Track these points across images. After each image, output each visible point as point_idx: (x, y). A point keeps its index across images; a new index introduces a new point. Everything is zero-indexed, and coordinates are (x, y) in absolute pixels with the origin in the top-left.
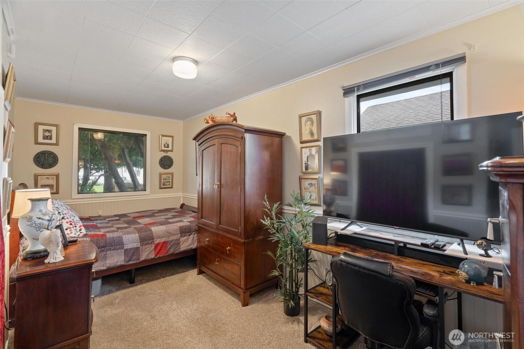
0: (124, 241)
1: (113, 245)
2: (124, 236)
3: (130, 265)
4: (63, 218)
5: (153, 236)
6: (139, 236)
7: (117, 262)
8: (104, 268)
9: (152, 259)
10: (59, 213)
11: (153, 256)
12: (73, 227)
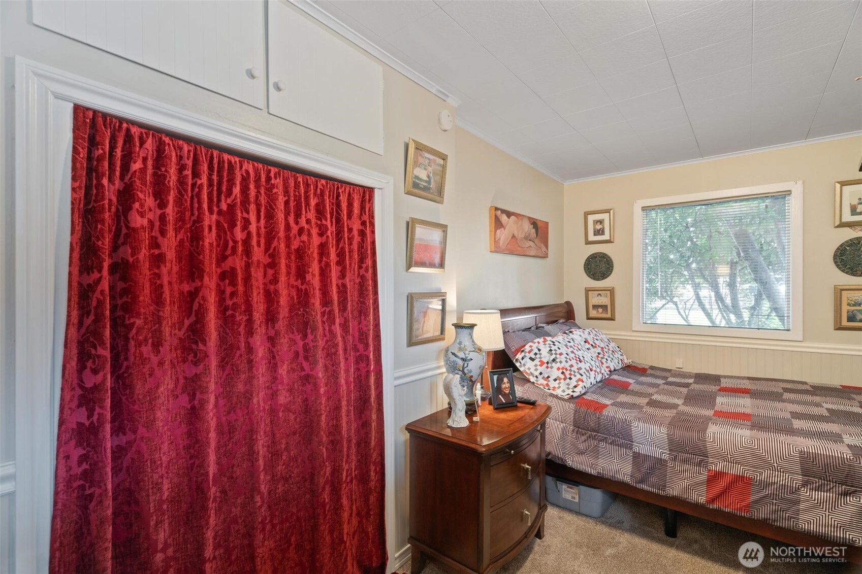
0: (634, 434)
1: (612, 433)
2: (635, 424)
3: (642, 491)
4: (554, 360)
5: (705, 447)
6: (668, 434)
7: (618, 472)
8: (593, 472)
9: (697, 506)
10: (551, 350)
11: (702, 500)
12: (565, 379)
